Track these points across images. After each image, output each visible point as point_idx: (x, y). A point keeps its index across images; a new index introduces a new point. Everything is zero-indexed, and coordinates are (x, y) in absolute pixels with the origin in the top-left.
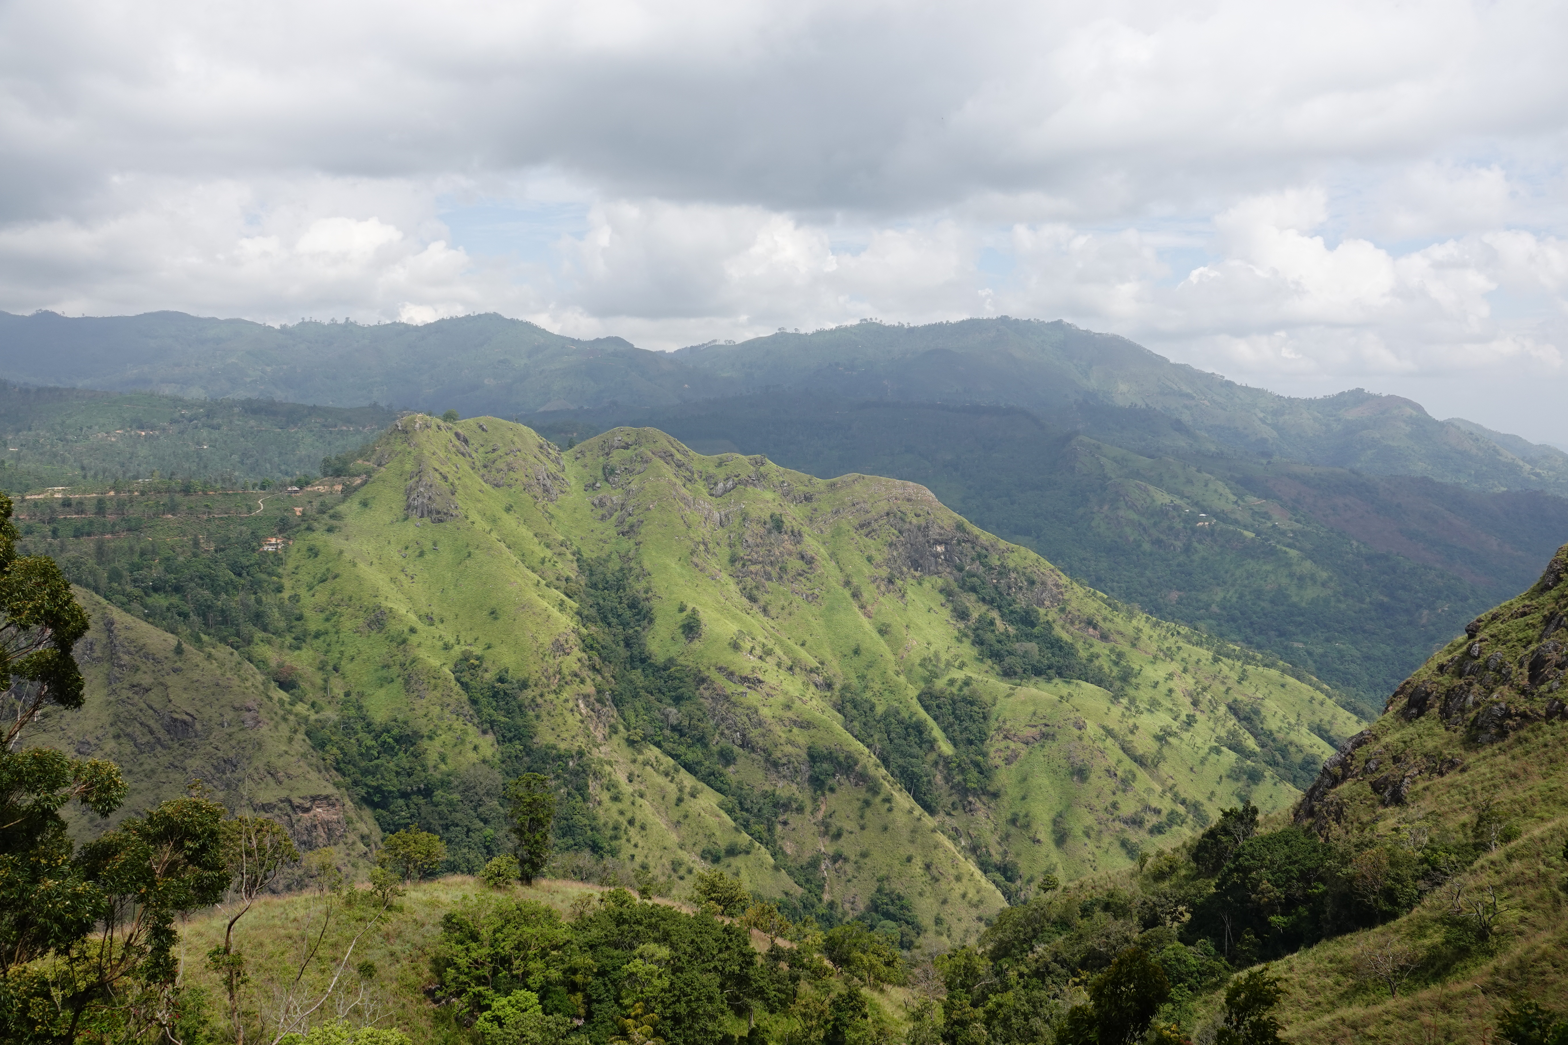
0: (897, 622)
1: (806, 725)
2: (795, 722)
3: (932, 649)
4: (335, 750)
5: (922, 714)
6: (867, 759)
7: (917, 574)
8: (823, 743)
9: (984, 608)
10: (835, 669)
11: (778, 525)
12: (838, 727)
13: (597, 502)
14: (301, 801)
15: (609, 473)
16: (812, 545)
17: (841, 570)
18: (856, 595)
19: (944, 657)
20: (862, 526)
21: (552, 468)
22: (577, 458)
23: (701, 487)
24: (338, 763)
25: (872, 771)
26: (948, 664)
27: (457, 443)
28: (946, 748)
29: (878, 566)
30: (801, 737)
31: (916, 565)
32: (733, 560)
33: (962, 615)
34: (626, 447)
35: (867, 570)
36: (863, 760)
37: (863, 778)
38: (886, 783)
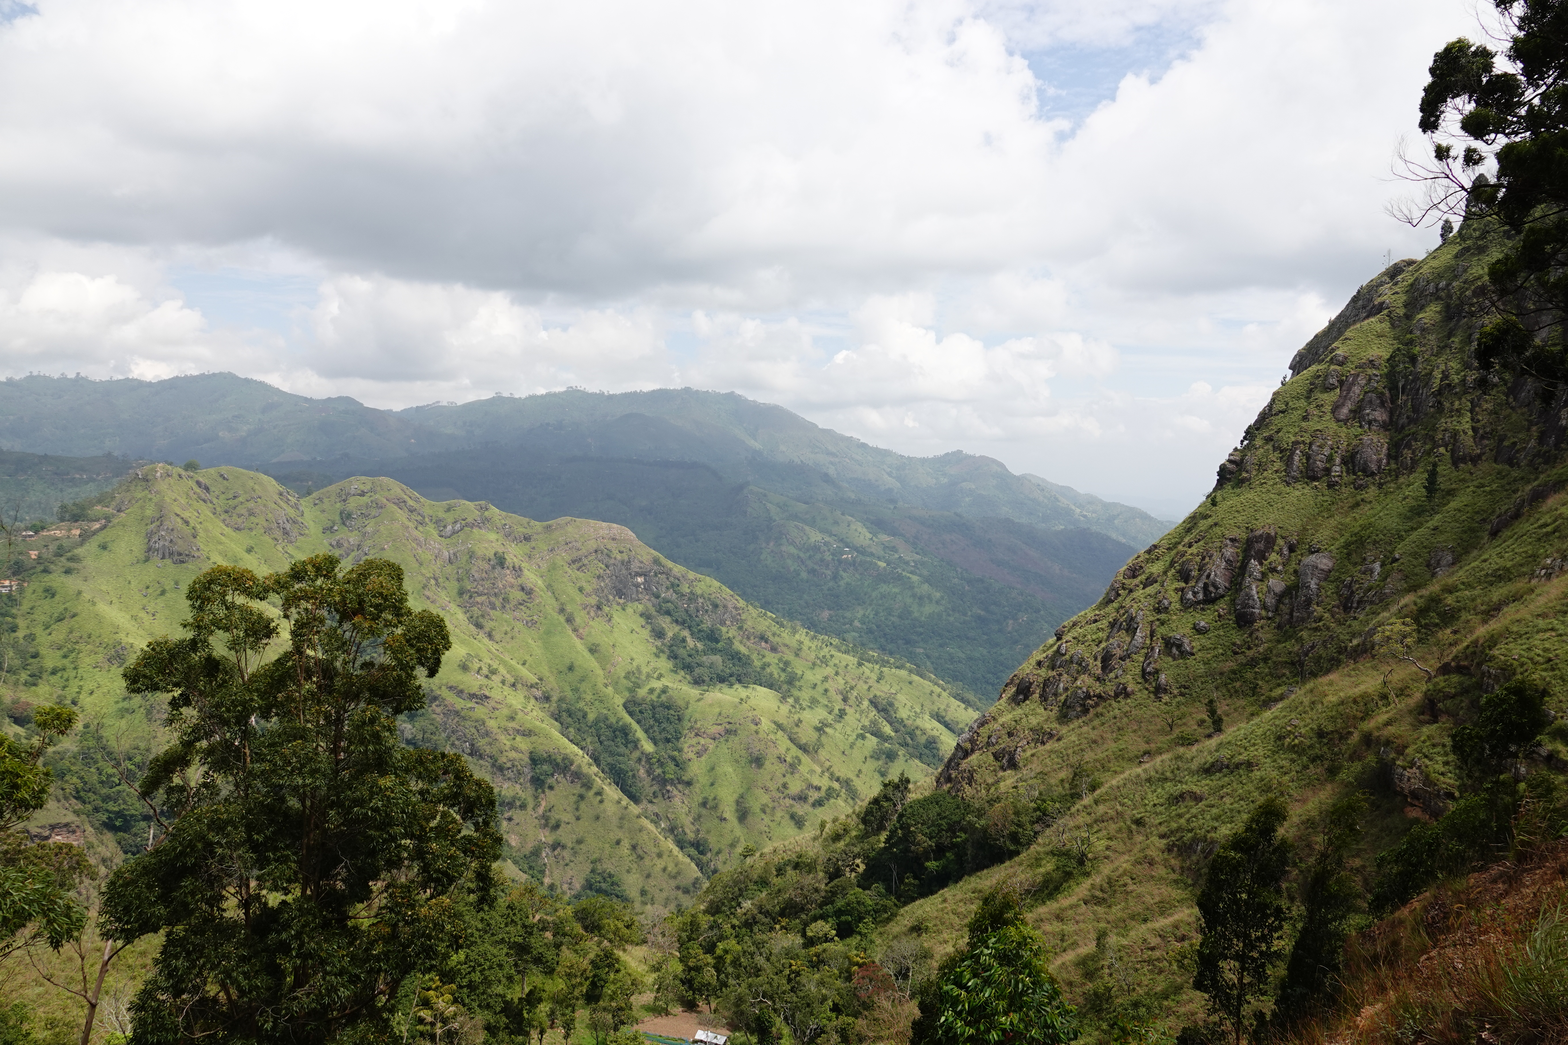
0: (604, 641)
1: (528, 733)
2: (518, 731)
3: (635, 664)
4: (75, 780)
5: (628, 719)
6: (581, 758)
7: (622, 601)
8: (543, 747)
9: (677, 628)
10: (552, 683)
11: (500, 561)
12: (556, 734)
13: (334, 543)
14: (39, 830)
15: (346, 517)
16: (531, 577)
17: (557, 599)
18: (569, 620)
19: (645, 670)
20: (574, 562)
21: (292, 512)
22: (315, 504)
23: (432, 529)
24: (78, 792)
25: (585, 769)
26: (648, 676)
27: (198, 490)
28: (648, 747)
29: (588, 595)
30: (523, 744)
31: (620, 593)
32: (461, 593)
33: (659, 634)
34: (363, 494)
35: (579, 598)
36: (578, 761)
37: (577, 775)
38: (597, 779)
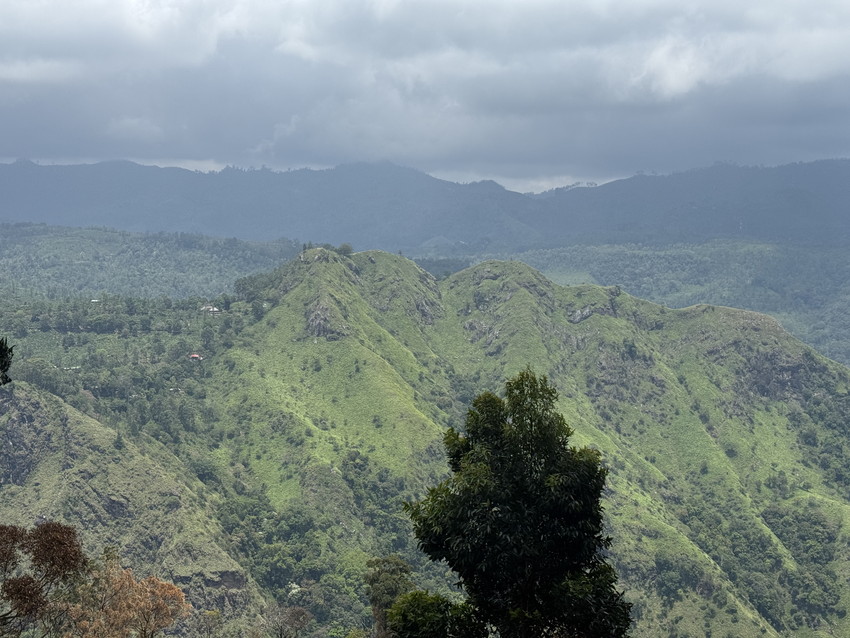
0: (744, 444)
1: (655, 535)
2: (644, 532)
3: (778, 469)
5: (767, 531)
6: (714, 572)
7: (764, 399)
8: (671, 554)
9: (829, 433)
10: (683, 484)
11: (631, 352)
12: (685, 539)
13: (467, 326)
14: (212, 576)
15: (480, 300)
16: (664, 370)
17: (689, 393)
18: (704, 418)
19: (791, 480)
20: (711, 353)
21: (432, 296)
22: (452, 288)
23: (560, 314)
25: (716, 581)
26: (793, 487)
27: (350, 273)
28: (790, 565)
29: (726, 390)
30: (650, 545)
31: (764, 391)
32: (590, 382)
33: (809, 439)
34: (495, 278)
35: (715, 394)
36: (708, 570)
37: (708, 589)
38: (731, 595)
